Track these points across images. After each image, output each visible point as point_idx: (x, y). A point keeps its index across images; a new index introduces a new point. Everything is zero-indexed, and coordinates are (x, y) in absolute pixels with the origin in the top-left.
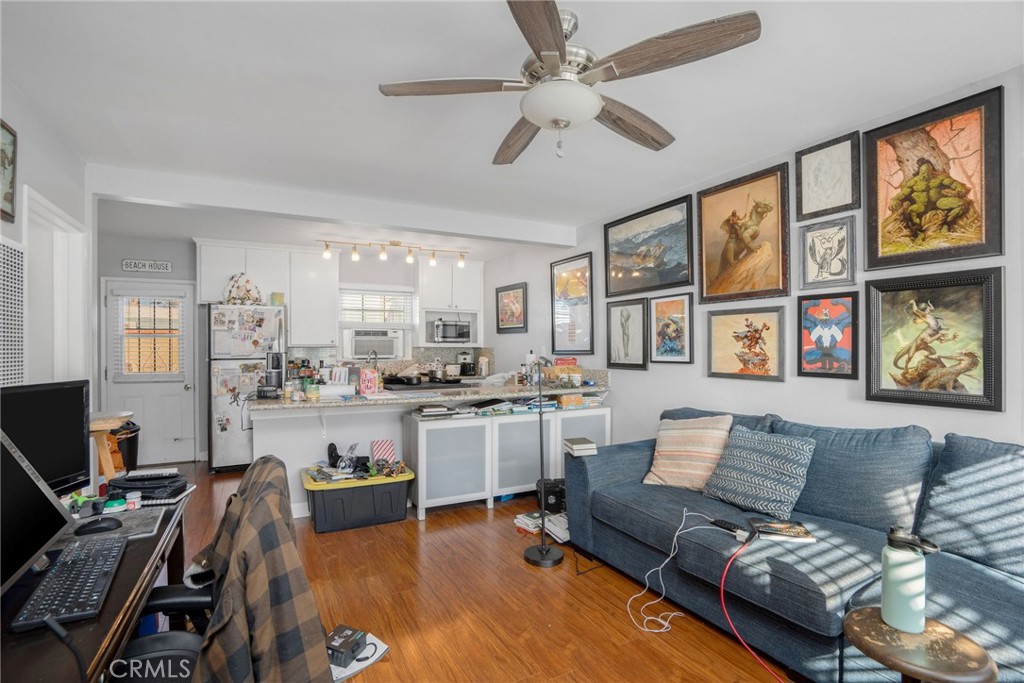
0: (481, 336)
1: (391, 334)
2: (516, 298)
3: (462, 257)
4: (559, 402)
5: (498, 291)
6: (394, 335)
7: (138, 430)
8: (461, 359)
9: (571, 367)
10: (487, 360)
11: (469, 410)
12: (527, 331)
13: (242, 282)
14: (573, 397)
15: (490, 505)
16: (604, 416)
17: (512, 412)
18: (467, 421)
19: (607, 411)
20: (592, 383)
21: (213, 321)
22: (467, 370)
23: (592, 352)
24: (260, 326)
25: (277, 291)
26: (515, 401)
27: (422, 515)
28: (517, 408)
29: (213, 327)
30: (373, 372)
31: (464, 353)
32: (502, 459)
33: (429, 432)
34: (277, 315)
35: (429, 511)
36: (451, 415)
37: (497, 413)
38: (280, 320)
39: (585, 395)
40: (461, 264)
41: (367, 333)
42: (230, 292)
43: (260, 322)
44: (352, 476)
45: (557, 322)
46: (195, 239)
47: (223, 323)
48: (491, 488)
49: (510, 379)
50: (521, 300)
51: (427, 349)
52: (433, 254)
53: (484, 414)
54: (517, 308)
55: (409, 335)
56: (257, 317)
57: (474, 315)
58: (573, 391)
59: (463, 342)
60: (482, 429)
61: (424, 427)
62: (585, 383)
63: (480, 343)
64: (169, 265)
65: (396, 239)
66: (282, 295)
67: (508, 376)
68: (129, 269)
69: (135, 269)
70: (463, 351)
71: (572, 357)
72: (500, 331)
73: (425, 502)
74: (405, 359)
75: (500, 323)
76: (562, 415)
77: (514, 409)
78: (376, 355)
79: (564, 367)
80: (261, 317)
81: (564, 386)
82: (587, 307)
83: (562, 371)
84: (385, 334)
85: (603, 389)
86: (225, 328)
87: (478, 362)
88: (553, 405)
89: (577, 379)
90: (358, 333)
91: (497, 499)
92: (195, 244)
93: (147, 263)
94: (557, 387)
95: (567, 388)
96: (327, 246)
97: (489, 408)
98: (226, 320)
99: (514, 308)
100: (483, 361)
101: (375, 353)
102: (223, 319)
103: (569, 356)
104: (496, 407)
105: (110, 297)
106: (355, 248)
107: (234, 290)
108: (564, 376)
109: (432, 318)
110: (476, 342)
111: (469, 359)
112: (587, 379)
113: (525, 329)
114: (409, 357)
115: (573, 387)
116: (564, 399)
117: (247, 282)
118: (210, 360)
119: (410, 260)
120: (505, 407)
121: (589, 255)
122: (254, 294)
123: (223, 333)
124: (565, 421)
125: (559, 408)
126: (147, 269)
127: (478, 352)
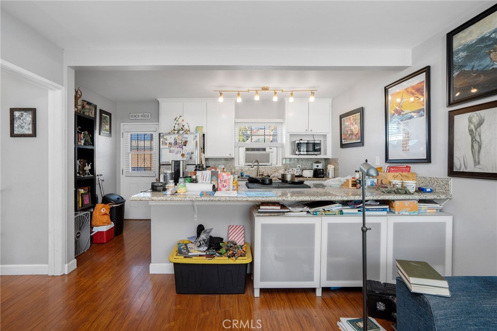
0: (329, 149)
1: (268, 150)
2: (355, 120)
3: (313, 93)
4: (391, 207)
5: (341, 117)
6: (270, 150)
7: (125, 201)
8: (315, 166)
9: (405, 174)
10: (333, 167)
11: (301, 209)
12: (363, 145)
13: (180, 121)
14: (407, 203)
15: (319, 293)
16: (443, 225)
17: (341, 213)
18: (298, 218)
19: (447, 220)
20: (428, 190)
21: (161, 143)
22: (319, 174)
23: (428, 160)
24: (185, 145)
25: (199, 125)
26: (345, 203)
27: (257, 294)
28: (347, 210)
29: (161, 147)
30: (228, 175)
31: (317, 162)
32: (331, 253)
33: (264, 226)
34: (194, 139)
35: (263, 291)
36: (284, 212)
37: (327, 213)
38: (196, 142)
39: (421, 201)
40: (312, 99)
41: (253, 149)
42: (174, 127)
43: (185, 143)
44: (205, 253)
45: (391, 139)
46: (159, 99)
47: (166, 144)
48: (319, 279)
49: (345, 183)
50: (359, 121)
51: (290, 159)
52: (292, 94)
53: (315, 214)
54: (356, 128)
55: (280, 151)
56: (184, 140)
57: (325, 136)
58: (407, 197)
59: (316, 155)
60: (312, 227)
61: (260, 221)
62: (421, 190)
63: (329, 155)
64: (150, 114)
65: (265, 85)
66: (202, 127)
67: (343, 180)
68: (132, 118)
69: (135, 118)
70: (317, 160)
71: (405, 165)
72: (343, 146)
73: (259, 283)
74: (277, 166)
75: (343, 141)
76: (394, 219)
77: (344, 211)
78: (258, 163)
79: (396, 174)
80: (186, 140)
81: (397, 192)
82: (424, 119)
83: (395, 177)
84: (264, 149)
85: (443, 197)
86: (167, 147)
87: (327, 168)
88: (384, 210)
89: (411, 185)
90: (247, 149)
91: (325, 290)
92: (158, 102)
93: (140, 114)
94: (389, 192)
95: (400, 194)
96: (221, 94)
97: (321, 209)
98: (168, 142)
99: (353, 128)
100: (331, 168)
101: (257, 161)
102: (166, 142)
103: (403, 165)
104: (326, 208)
105: (125, 134)
106: (239, 94)
107: (176, 126)
108: (397, 182)
109: (294, 139)
110: (325, 154)
111: (320, 166)
112: (422, 185)
113: (361, 143)
114: (280, 165)
115: (406, 192)
116: (397, 204)
117: (183, 121)
118: (160, 165)
119: (275, 99)
120: (335, 208)
121: (427, 70)
122: (186, 127)
123: (166, 149)
124: (397, 226)
125: (391, 211)
126: (140, 118)
127: (327, 161)
